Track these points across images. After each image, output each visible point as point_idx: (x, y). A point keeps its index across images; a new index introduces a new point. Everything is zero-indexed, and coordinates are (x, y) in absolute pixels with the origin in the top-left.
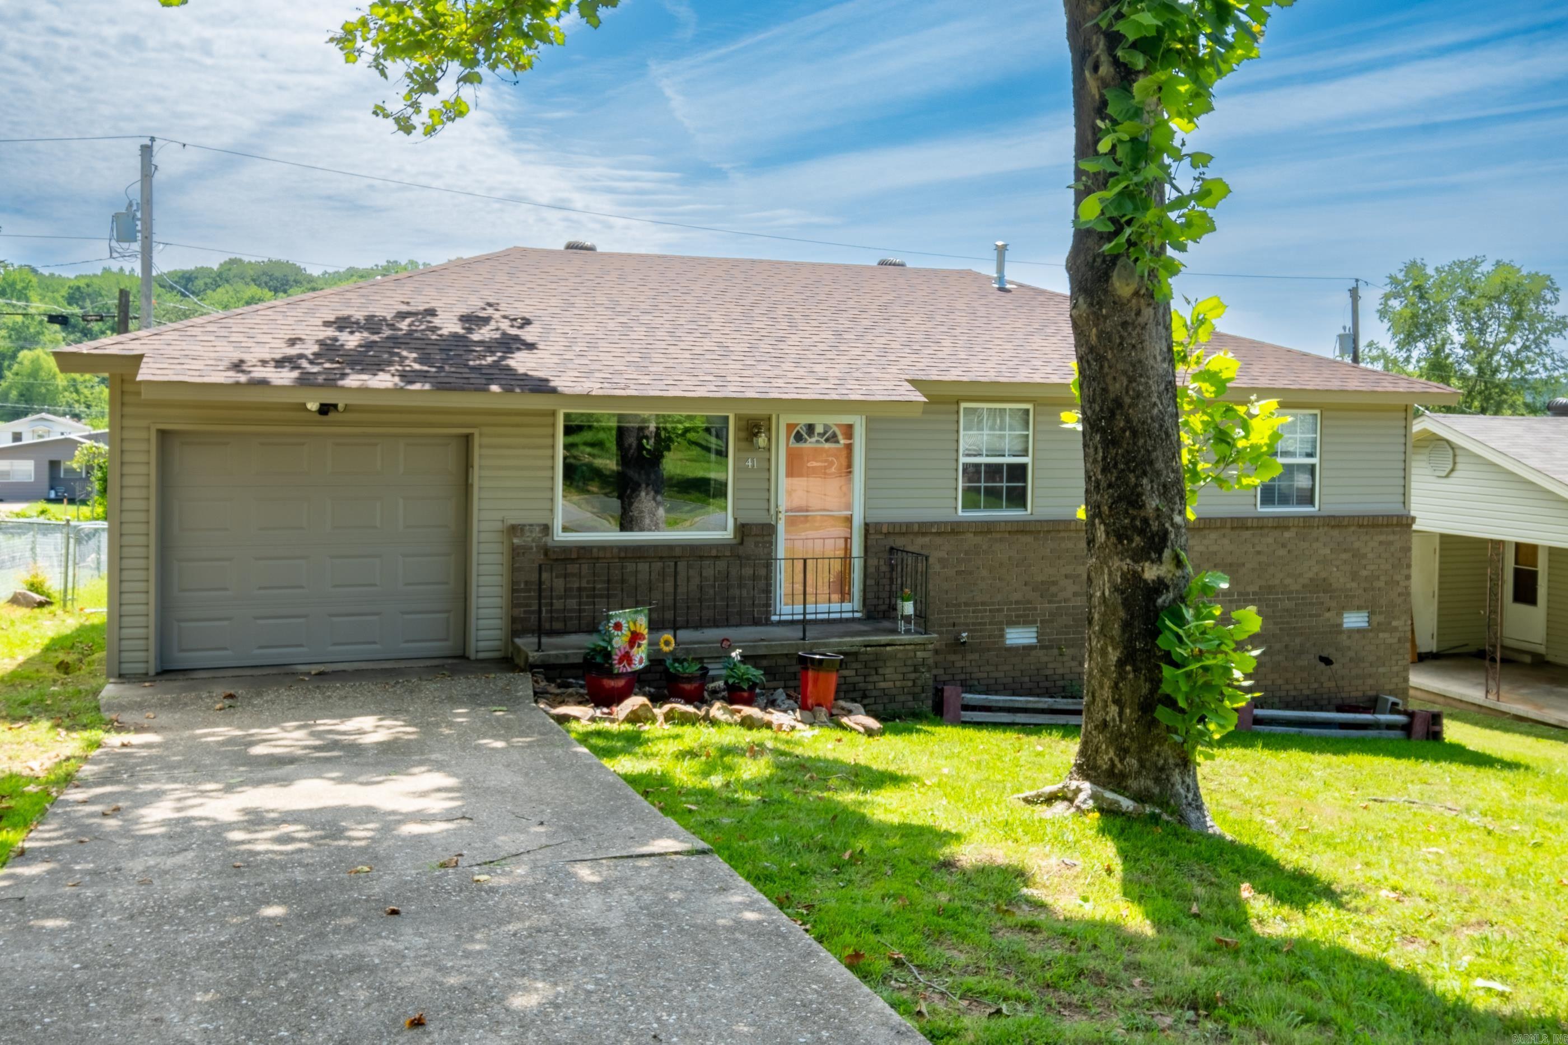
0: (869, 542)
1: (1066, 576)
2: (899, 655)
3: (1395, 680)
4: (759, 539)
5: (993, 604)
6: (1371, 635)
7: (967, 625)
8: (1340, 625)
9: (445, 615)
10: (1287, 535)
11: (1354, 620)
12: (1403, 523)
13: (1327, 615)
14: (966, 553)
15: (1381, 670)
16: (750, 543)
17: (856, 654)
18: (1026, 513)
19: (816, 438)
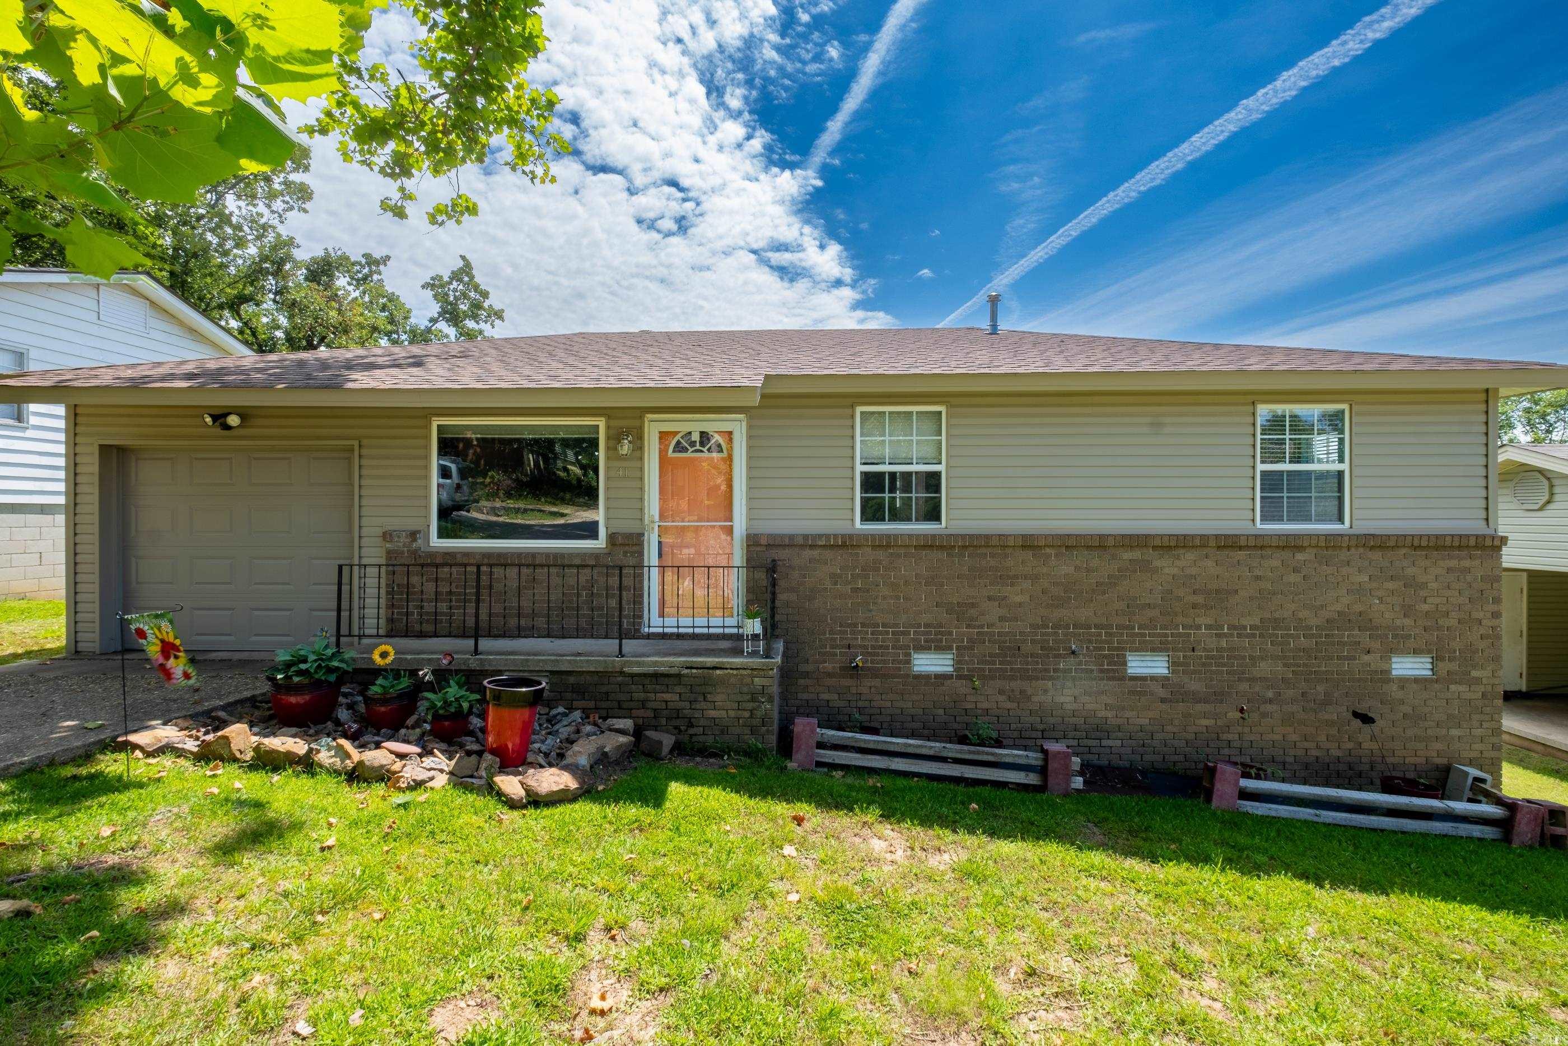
0: (749, 555)
1: (990, 598)
2: (732, 681)
4: (626, 549)
5: (897, 625)
6: (1437, 686)
7: (865, 647)
8: (1388, 672)
10: (1300, 556)
11: (1409, 666)
12: (1487, 545)
13: (1366, 658)
14: (863, 569)
16: (620, 552)
17: (679, 676)
18: (939, 526)
19: (698, 447)
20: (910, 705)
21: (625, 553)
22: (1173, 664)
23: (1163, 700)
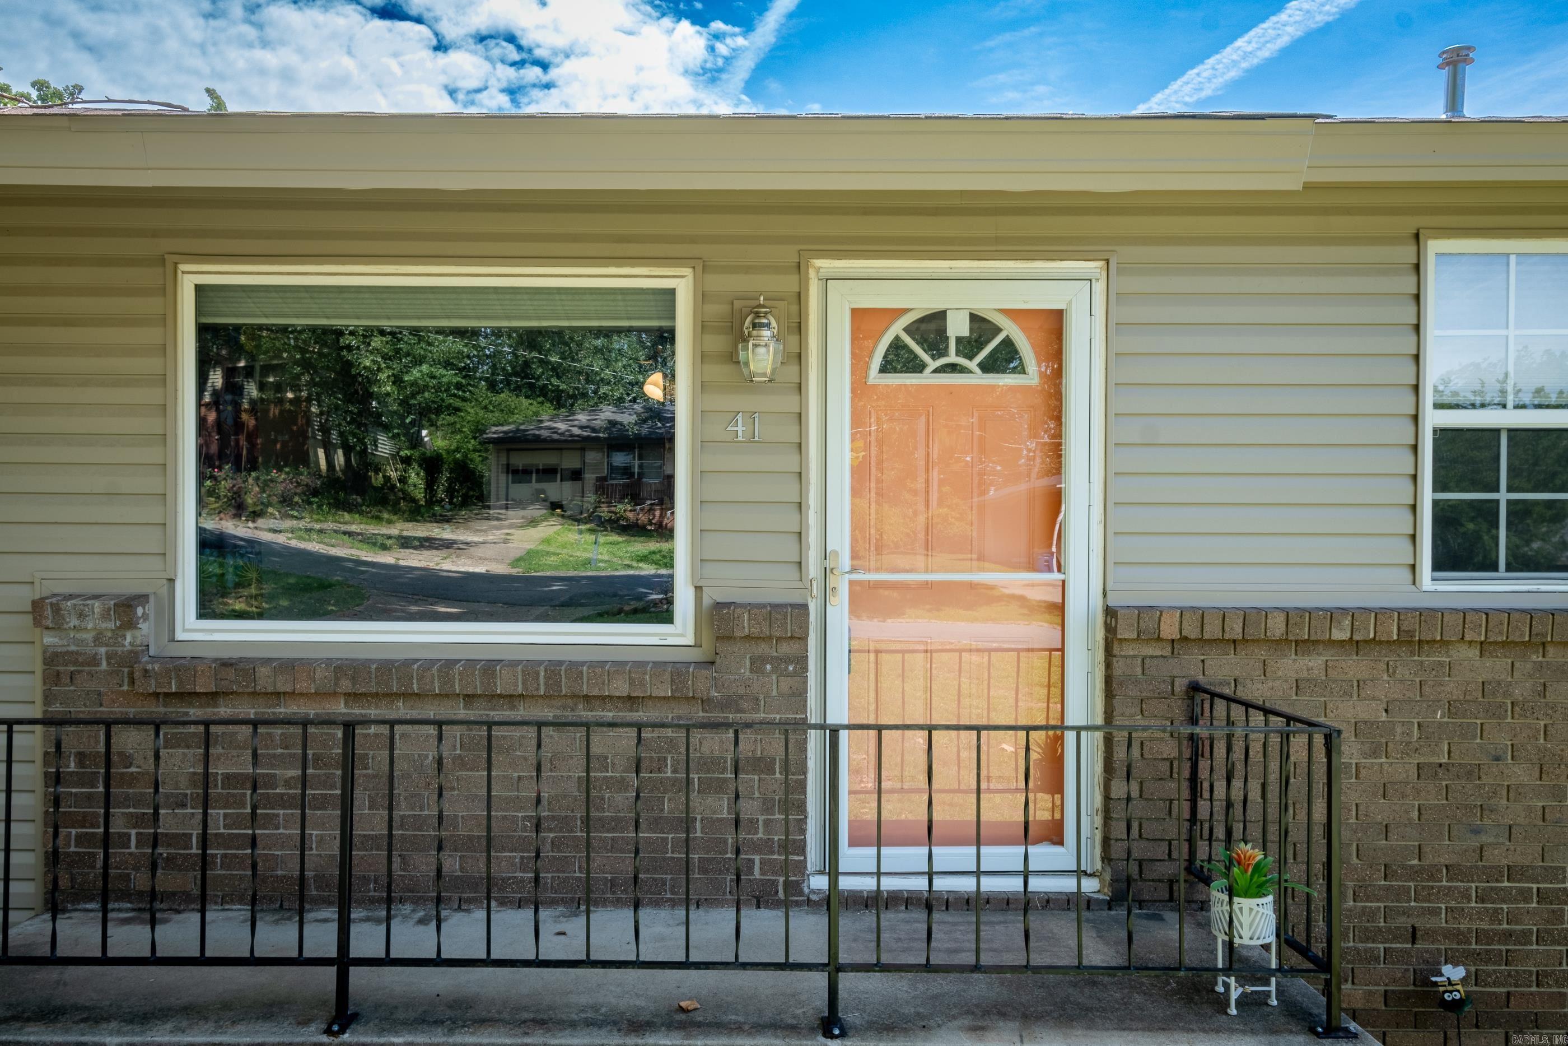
0: (1119, 668)
4: (765, 649)
7: (1460, 936)
14: (1452, 708)
16: (738, 660)
19: (952, 358)
21: (757, 664)
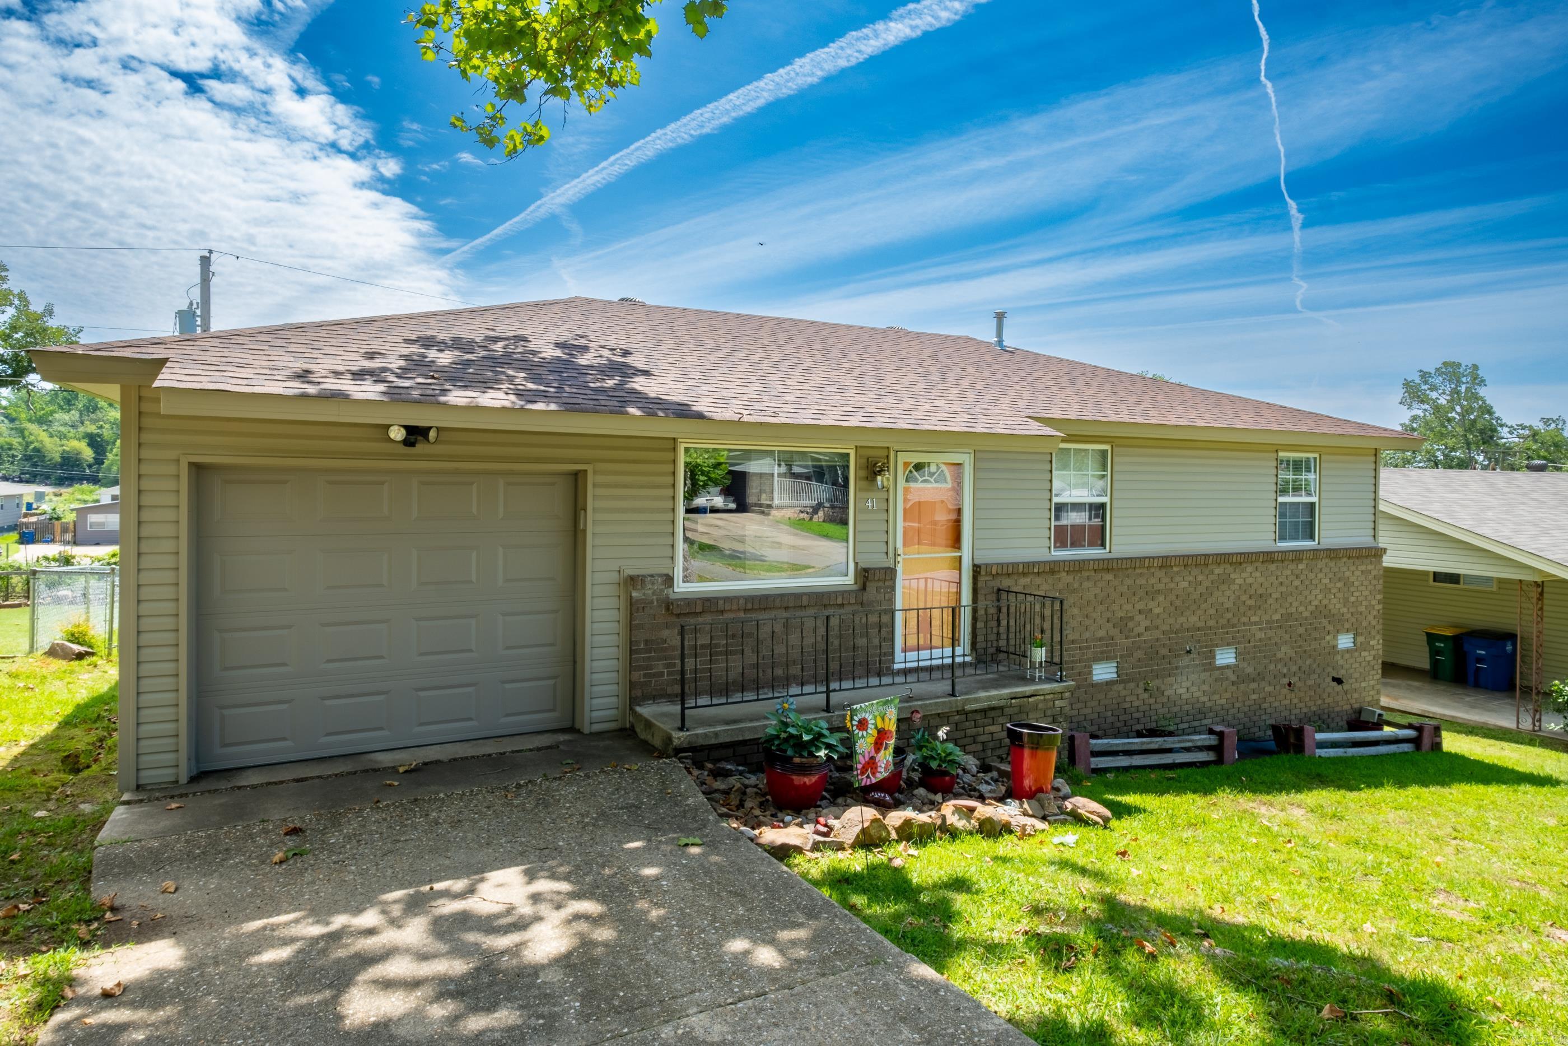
1: (1140, 612)
2: (1040, 706)
3: (1372, 693)
4: (881, 584)
5: (1082, 641)
6: (1356, 654)
8: (1334, 647)
9: (552, 682)
10: (1300, 567)
11: (1345, 641)
12: (1378, 553)
13: (1328, 638)
15: (1363, 684)
16: (871, 587)
17: (1001, 708)
18: (1103, 551)
19: (926, 478)
20: (1089, 711)
22: (1238, 655)
23: (1233, 683)
